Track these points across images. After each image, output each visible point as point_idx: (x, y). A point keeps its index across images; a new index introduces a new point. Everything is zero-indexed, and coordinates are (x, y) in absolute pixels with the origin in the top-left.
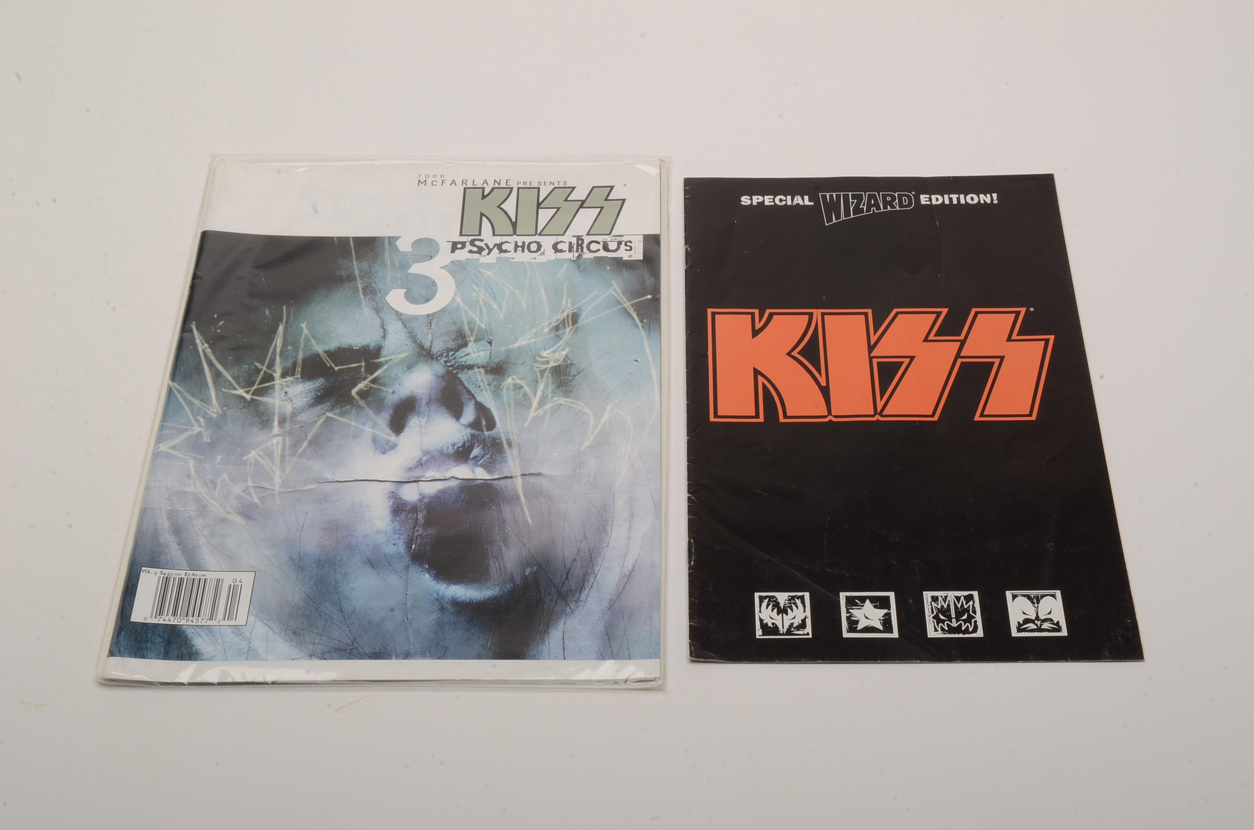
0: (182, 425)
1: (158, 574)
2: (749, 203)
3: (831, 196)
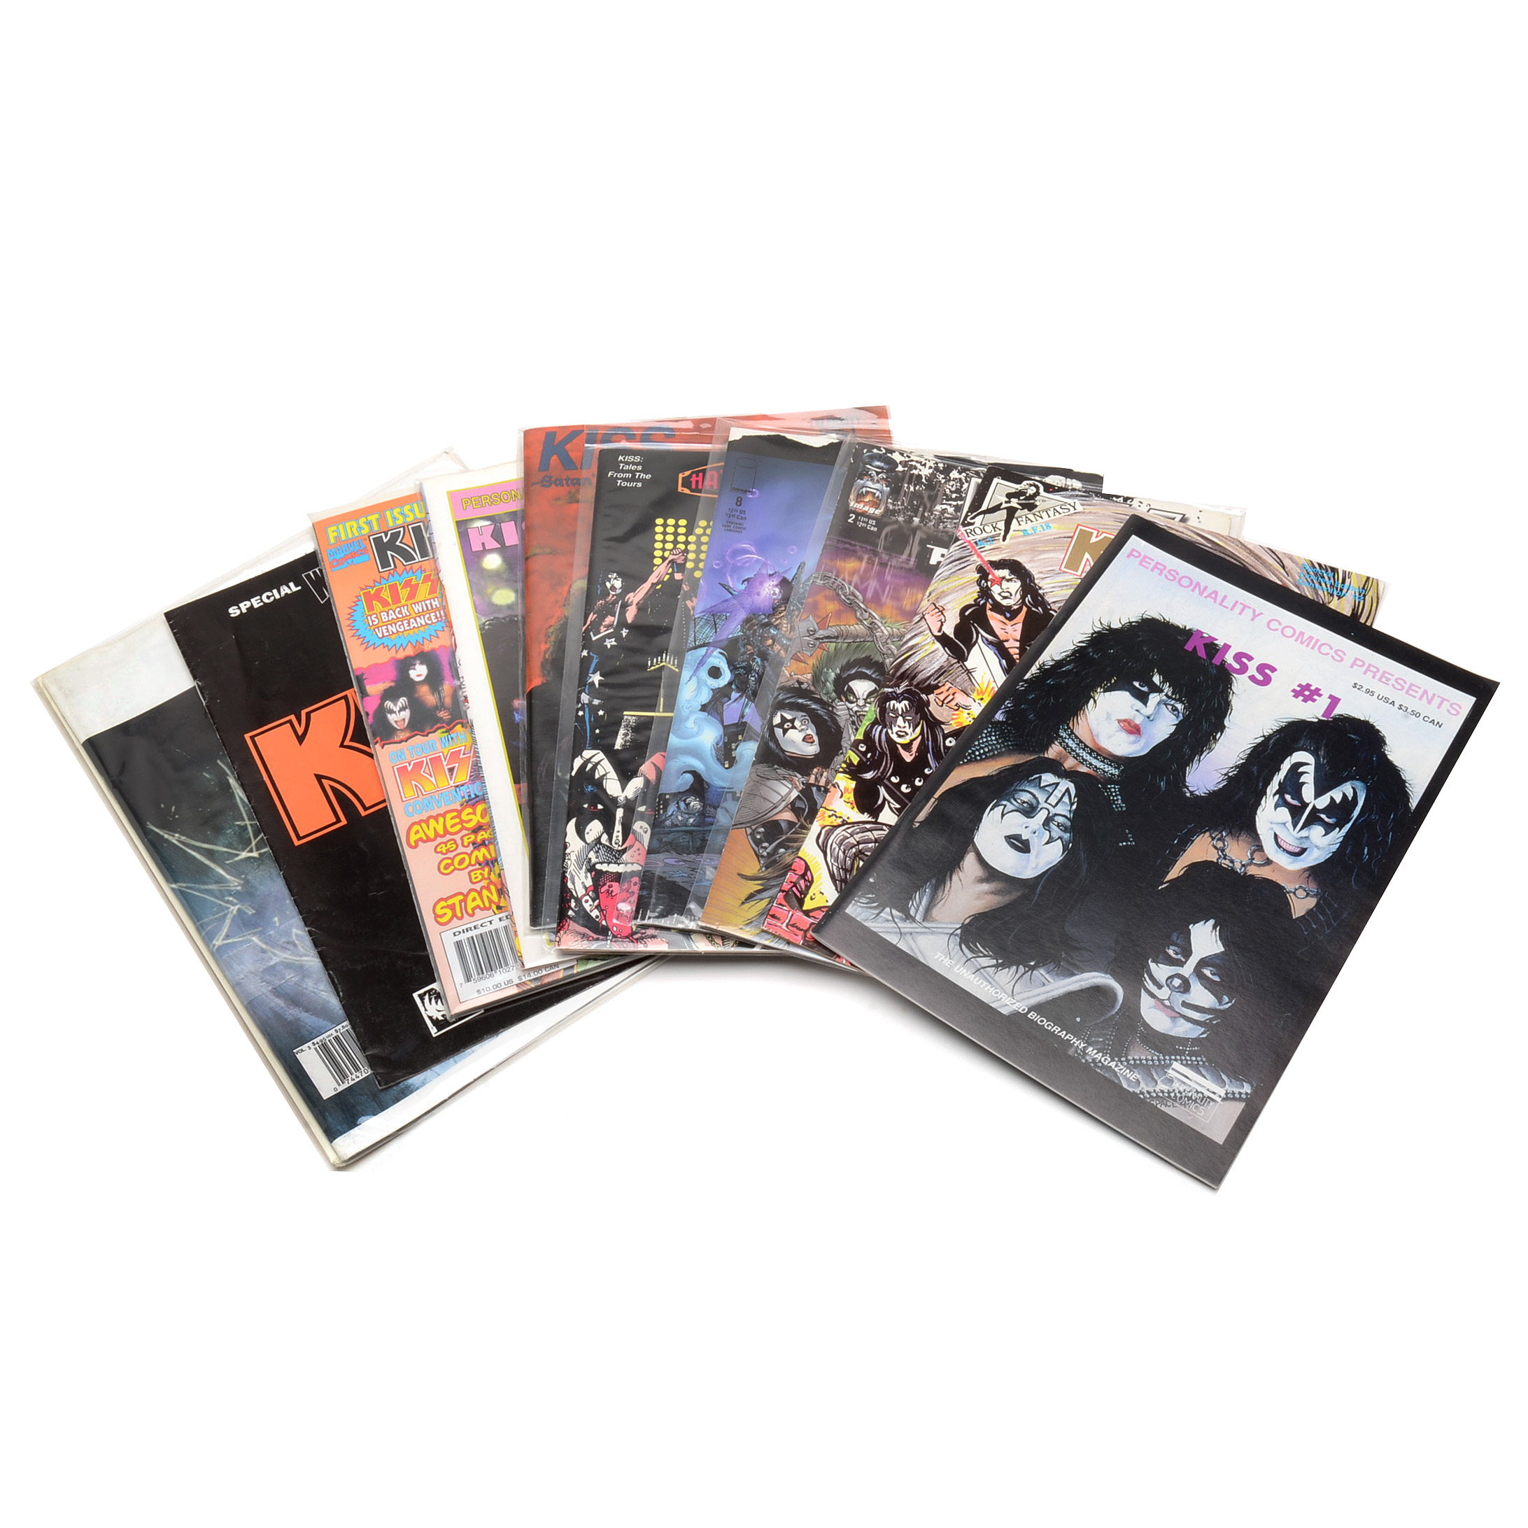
0: (218, 913)
1: (312, 1047)
2: (238, 612)
3: (315, 573)
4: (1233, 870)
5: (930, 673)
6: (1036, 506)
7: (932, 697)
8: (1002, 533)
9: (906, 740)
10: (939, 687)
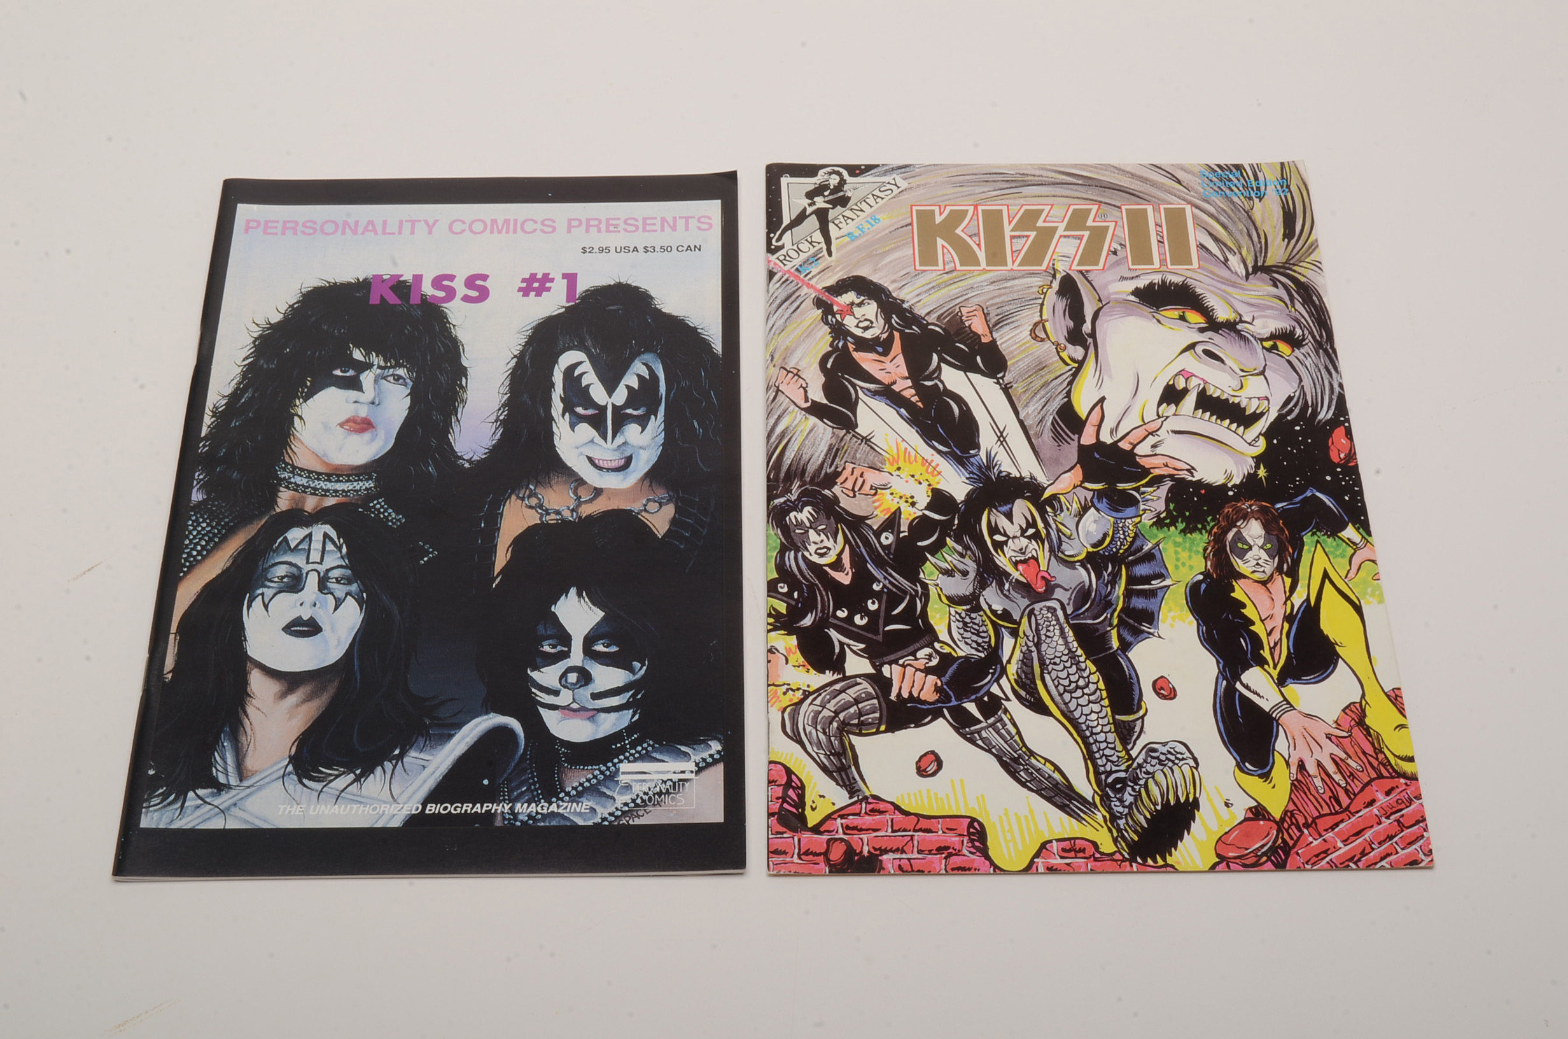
4: (565, 522)
5: (821, 459)
6: (849, 199)
7: (837, 489)
8: (825, 247)
9: (831, 558)
10: (840, 474)
